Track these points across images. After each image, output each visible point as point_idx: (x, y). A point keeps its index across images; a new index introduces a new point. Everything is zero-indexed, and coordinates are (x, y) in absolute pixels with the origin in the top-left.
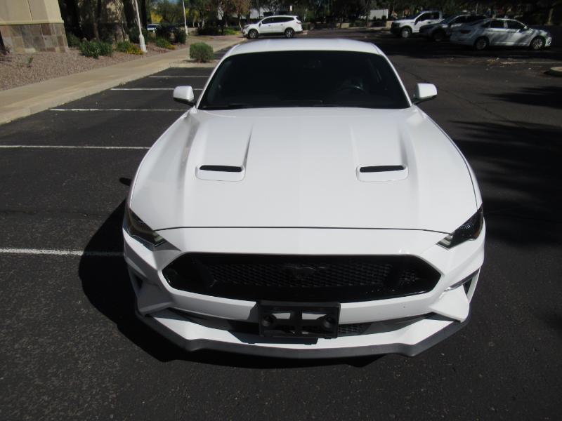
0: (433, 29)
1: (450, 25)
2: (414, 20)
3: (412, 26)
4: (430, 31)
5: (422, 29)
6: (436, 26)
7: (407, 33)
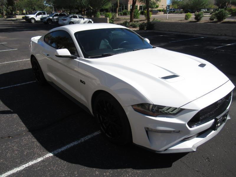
0: (47, 19)
1: (53, 17)
2: (35, 15)
3: (35, 17)
4: (46, 20)
5: (42, 19)
6: (48, 18)
7: (33, 20)
